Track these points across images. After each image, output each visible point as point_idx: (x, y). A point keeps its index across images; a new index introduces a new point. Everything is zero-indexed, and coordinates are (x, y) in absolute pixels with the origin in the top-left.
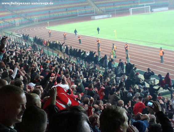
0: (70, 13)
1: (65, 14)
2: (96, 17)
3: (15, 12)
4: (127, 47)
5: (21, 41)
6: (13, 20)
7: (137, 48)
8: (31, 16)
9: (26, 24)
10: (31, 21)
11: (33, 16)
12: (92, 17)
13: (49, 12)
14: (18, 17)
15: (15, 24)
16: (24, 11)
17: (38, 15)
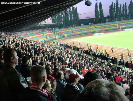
0: (82, 32)
1: (80, 33)
2: (96, 34)
3: (56, 32)
4: (112, 49)
5: (59, 46)
6: (55, 37)
7: (118, 49)
8: (63, 34)
9: (61, 38)
10: (64, 37)
11: (64, 34)
12: (94, 34)
13: (72, 32)
14: (57, 35)
15: (56, 38)
16: (60, 32)
17: (67, 34)
